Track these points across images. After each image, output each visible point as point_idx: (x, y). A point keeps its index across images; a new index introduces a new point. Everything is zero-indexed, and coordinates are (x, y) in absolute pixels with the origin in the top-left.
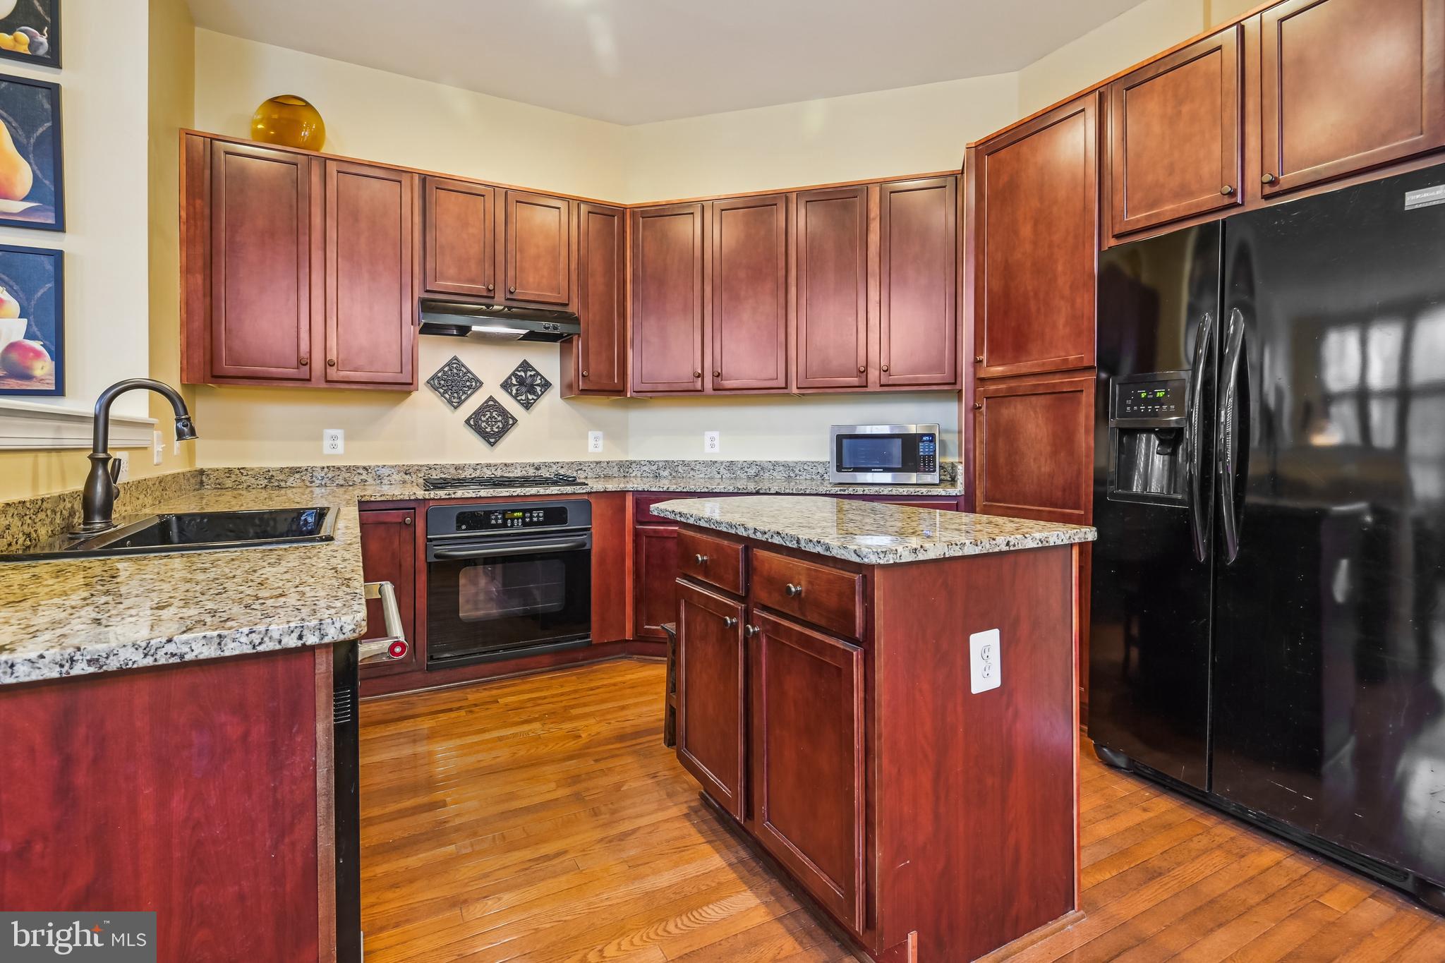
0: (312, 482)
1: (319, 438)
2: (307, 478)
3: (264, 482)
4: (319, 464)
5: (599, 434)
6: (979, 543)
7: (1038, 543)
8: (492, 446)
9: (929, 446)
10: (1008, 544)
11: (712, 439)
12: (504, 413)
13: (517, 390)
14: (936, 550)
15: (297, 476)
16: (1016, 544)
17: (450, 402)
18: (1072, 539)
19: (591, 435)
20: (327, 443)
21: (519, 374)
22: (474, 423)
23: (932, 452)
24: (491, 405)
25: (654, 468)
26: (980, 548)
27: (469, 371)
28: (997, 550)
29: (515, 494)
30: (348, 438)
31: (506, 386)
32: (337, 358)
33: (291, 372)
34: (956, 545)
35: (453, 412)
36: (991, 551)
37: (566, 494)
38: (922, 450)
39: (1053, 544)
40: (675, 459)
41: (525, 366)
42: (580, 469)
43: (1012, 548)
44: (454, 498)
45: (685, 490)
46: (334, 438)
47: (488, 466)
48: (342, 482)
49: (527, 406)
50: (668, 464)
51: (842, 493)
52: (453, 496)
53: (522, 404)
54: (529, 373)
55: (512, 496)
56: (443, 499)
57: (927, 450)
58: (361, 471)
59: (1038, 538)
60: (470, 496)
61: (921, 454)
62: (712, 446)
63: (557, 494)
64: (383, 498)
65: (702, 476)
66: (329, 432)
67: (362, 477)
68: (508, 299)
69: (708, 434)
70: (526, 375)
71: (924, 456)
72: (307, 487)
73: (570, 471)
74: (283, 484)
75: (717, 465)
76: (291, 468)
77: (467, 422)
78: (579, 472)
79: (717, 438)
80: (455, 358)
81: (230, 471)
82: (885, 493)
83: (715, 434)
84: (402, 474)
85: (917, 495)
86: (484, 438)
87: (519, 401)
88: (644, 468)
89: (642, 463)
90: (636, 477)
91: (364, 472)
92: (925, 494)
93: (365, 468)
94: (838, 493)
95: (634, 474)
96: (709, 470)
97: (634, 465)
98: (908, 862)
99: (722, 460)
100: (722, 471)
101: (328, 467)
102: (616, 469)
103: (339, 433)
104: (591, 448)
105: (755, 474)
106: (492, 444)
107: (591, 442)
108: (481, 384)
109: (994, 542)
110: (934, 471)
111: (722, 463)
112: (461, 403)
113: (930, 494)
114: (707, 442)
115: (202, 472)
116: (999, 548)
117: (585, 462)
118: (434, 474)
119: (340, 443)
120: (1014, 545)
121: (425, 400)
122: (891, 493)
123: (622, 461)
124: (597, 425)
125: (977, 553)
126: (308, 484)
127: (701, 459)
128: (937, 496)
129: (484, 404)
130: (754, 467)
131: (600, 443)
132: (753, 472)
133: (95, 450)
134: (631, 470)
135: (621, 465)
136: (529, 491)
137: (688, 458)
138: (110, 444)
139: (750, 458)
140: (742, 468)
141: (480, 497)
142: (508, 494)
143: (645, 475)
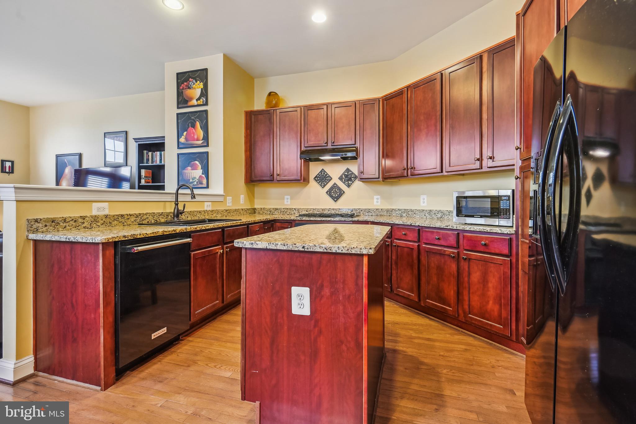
0: (281, 213)
1: (284, 199)
2: (279, 211)
3: (269, 212)
4: (283, 207)
5: (379, 197)
6: (286, 245)
7: (324, 250)
8: (335, 202)
9: (506, 203)
10: (303, 247)
11: (424, 199)
12: (340, 189)
13: (344, 180)
14: (262, 245)
15: (277, 211)
16: (309, 248)
17: (321, 186)
18: (349, 251)
19: (375, 197)
20: (286, 200)
21: (345, 173)
22: (329, 193)
23: (508, 206)
24: (335, 186)
25: (400, 212)
26: (287, 247)
27: (327, 174)
28: (296, 249)
29: (323, 220)
30: (291, 199)
31: (341, 178)
32: (280, 173)
33: (268, 178)
34: (273, 244)
35: (322, 189)
36: (293, 249)
37: (342, 221)
38: (502, 205)
39: (335, 252)
40: (408, 209)
41: (348, 170)
42: (370, 212)
43: (306, 250)
44: (302, 220)
45: (385, 222)
46: (287, 199)
47: (333, 209)
48: (288, 213)
49: (349, 186)
50: (406, 211)
51: (447, 228)
52: (302, 219)
53: (346, 185)
54: (349, 173)
55: (322, 221)
56: (299, 220)
57: (505, 205)
58: (294, 210)
59: (324, 247)
60: (307, 219)
61: (502, 207)
62: (424, 203)
63: (338, 221)
64: (282, 219)
65: (418, 217)
66: (286, 197)
67: (294, 212)
68: (332, 146)
69: (422, 197)
70: (348, 174)
71: (503, 209)
72: (280, 214)
73: (365, 212)
74: (273, 213)
75: (424, 212)
76: (275, 208)
77: (327, 192)
78: (369, 213)
79: (426, 199)
80: (323, 169)
81: (261, 209)
82: (467, 229)
83: (425, 197)
84: (305, 211)
85: (484, 232)
86: (332, 199)
87: (345, 184)
88: (397, 212)
89: (396, 209)
90: (394, 216)
91: (295, 210)
92: (489, 231)
93: (295, 209)
94: (445, 227)
95: (393, 215)
96: (421, 214)
97: (393, 210)
98: (257, 372)
99: (426, 209)
100: (427, 215)
101: (285, 208)
102: (385, 212)
103: (289, 197)
104: (375, 203)
105: (440, 217)
106: (335, 201)
107: (375, 200)
108: (332, 179)
109: (295, 245)
110: (509, 218)
111: (426, 211)
112: (324, 186)
113: (491, 231)
114: (422, 201)
115: (255, 209)
116: (298, 249)
117: (372, 209)
118: (315, 212)
119: (289, 200)
120: (308, 249)
121: (313, 185)
122: (470, 229)
123: (388, 209)
124: (378, 193)
125: (285, 249)
126: (280, 213)
127: (418, 209)
128: (496, 233)
129: (333, 185)
130: (440, 213)
131: (379, 201)
132: (440, 215)
133: (175, 201)
134: (392, 213)
135: (388, 211)
136: (328, 219)
137: (413, 208)
138: (179, 200)
139: (438, 209)
140: (435, 214)
141: (311, 220)
142: (320, 220)
143: (397, 215)
